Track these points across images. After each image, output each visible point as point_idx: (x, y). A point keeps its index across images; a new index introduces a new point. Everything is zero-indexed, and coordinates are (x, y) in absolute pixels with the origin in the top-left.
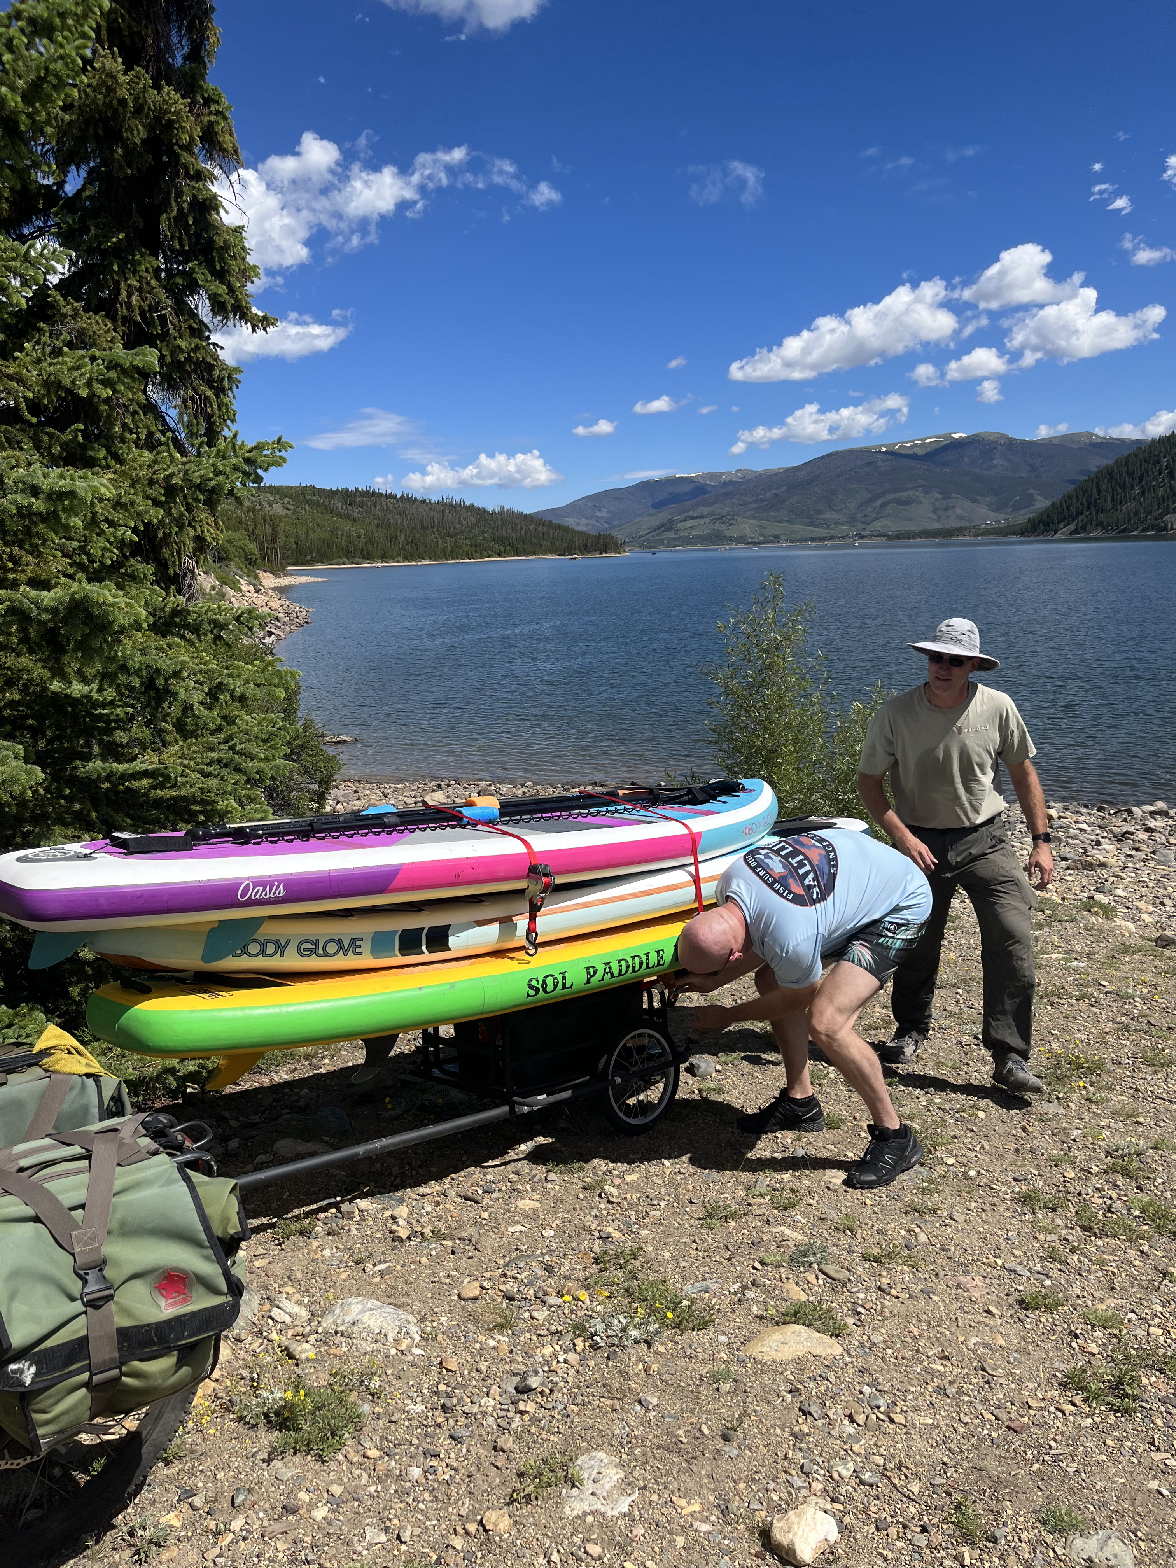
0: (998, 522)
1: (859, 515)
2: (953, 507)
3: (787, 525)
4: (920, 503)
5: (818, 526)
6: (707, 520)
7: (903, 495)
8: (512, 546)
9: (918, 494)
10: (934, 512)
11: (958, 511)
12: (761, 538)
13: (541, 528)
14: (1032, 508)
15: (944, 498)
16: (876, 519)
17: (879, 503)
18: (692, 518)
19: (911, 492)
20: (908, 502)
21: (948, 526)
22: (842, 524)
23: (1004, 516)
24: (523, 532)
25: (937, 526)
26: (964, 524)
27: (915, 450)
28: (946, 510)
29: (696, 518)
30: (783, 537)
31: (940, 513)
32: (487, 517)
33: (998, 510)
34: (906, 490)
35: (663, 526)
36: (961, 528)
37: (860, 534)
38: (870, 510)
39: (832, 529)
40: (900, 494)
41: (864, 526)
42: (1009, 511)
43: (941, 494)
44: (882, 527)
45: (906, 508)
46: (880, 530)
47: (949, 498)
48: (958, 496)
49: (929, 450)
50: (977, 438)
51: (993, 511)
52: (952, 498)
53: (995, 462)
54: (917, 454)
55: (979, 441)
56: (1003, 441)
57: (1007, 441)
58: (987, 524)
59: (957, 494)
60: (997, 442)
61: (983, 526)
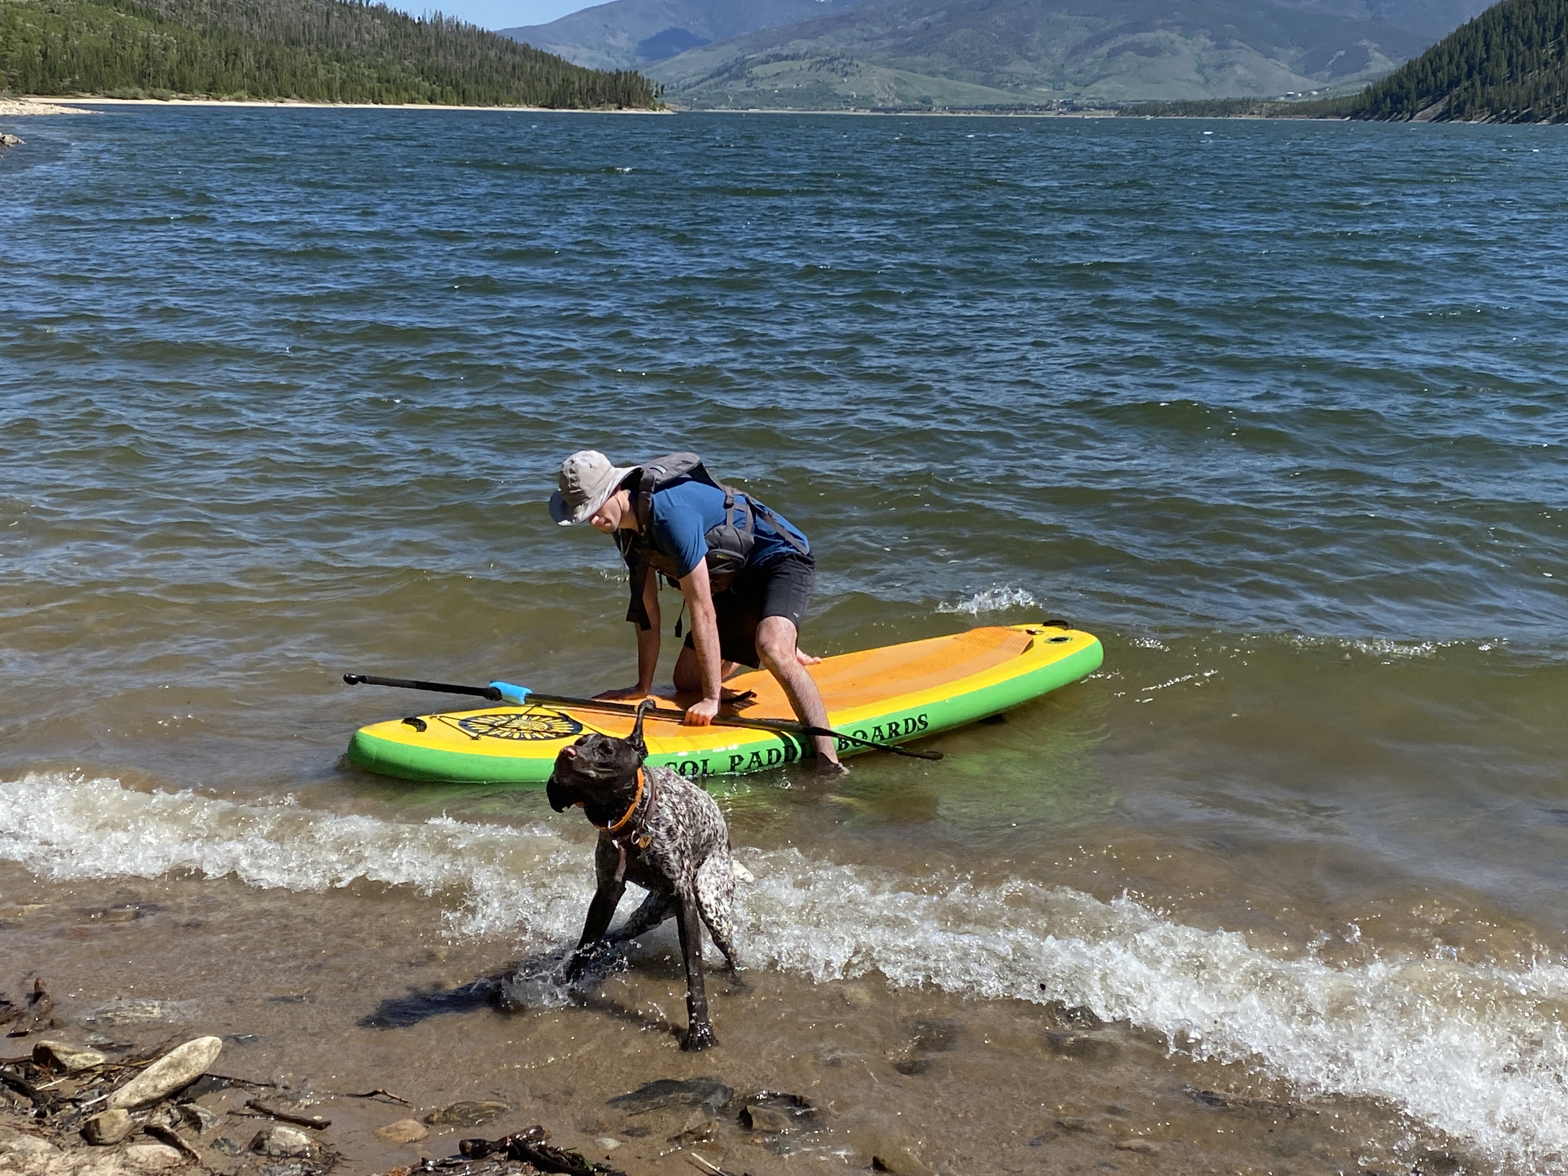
0: (1308, 94)
1: (1069, 70)
2: (1232, 64)
3: (944, 79)
4: (1175, 53)
5: (999, 85)
6: (806, 63)
7: (1147, 37)
8: (456, 86)
9: (1172, 36)
10: (1200, 70)
11: (1240, 70)
12: (898, 102)
13: (508, 57)
14: (1364, 73)
15: (1217, 47)
16: (1098, 78)
17: (1104, 50)
18: (778, 58)
19: (1160, 34)
20: (1154, 51)
21: (1221, 97)
22: (1039, 84)
23: (1318, 85)
24: (476, 62)
25: (1203, 95)
26: (1249, 94)
28: (1219, 67)
29: (786, 58)
30: (937, 102)
31: (1209, 72)
32: (410, 29)
33: (1307, 72)
34: (1153, 29)
35: (727, 69)
36: (1247, 99)
37: (1071, 103)
38: (1089, 60)
39: (1023, 92)
40: (1143, 35)
41: (1078, 89)
42: (1327, 74)
43: (1211, 39)
44: (1109, 92)
45: (1150, 59)
46: (1106, 97)
47: (1226, 48)
48: (1242, 44)
51: (1300, 73)
52: (1231, 47)
58: (1289, 96)
59: (1240, 40)
61: (1283, 99)
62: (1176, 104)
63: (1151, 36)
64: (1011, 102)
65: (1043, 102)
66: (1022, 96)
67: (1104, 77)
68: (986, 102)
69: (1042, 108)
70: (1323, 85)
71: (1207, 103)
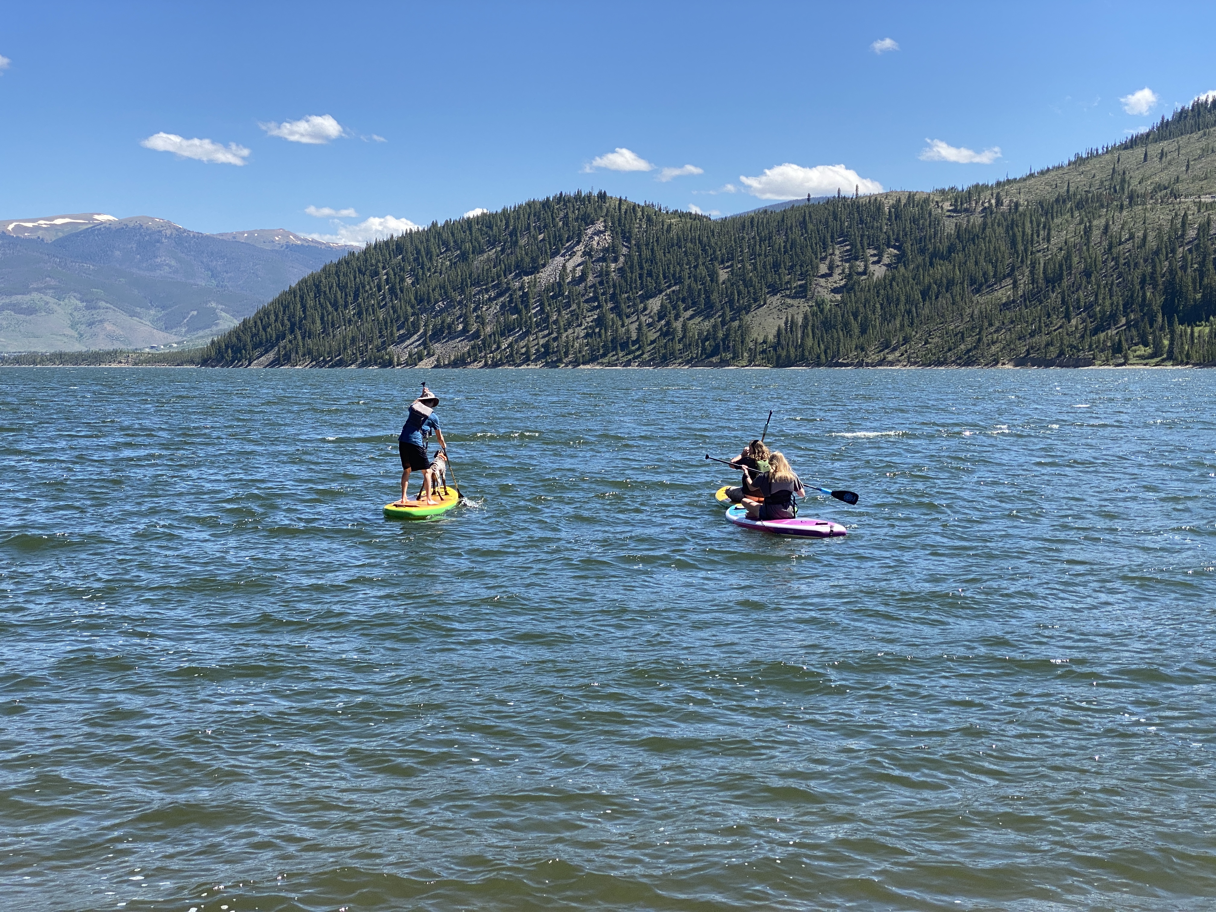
2: (101, 321)
4: (50, 312)
7: (24, 299)
10: (72, 327)
14: (215, 329)
19: (35, 295)
21: (94, 349)
23: (176, 339)
25: (77, 347)
27: (40, 233)
31: (82, 328)
33: (167, 328)
34: (29, 292)
36: (115, 352)
40: (19, 297)
42: (184, 330)
43: (81, 300)
45: (28, 318)
47: (95, 308)
48: (108, 305)
49: (61, 235)
50: (131, 225)
51: (161, 329)
52: (99, 308)
53: (159, 260)
54: (42, 240)
55: (134, 228)
56: (168, 232)
57: (175, 232)
58: (152, 347)
59: (107, 302)
60: (160, 232)
61: (147, 350)
62: (52, 355)
63: (27, 298)
70: (180, 339)
71: (80, 354)
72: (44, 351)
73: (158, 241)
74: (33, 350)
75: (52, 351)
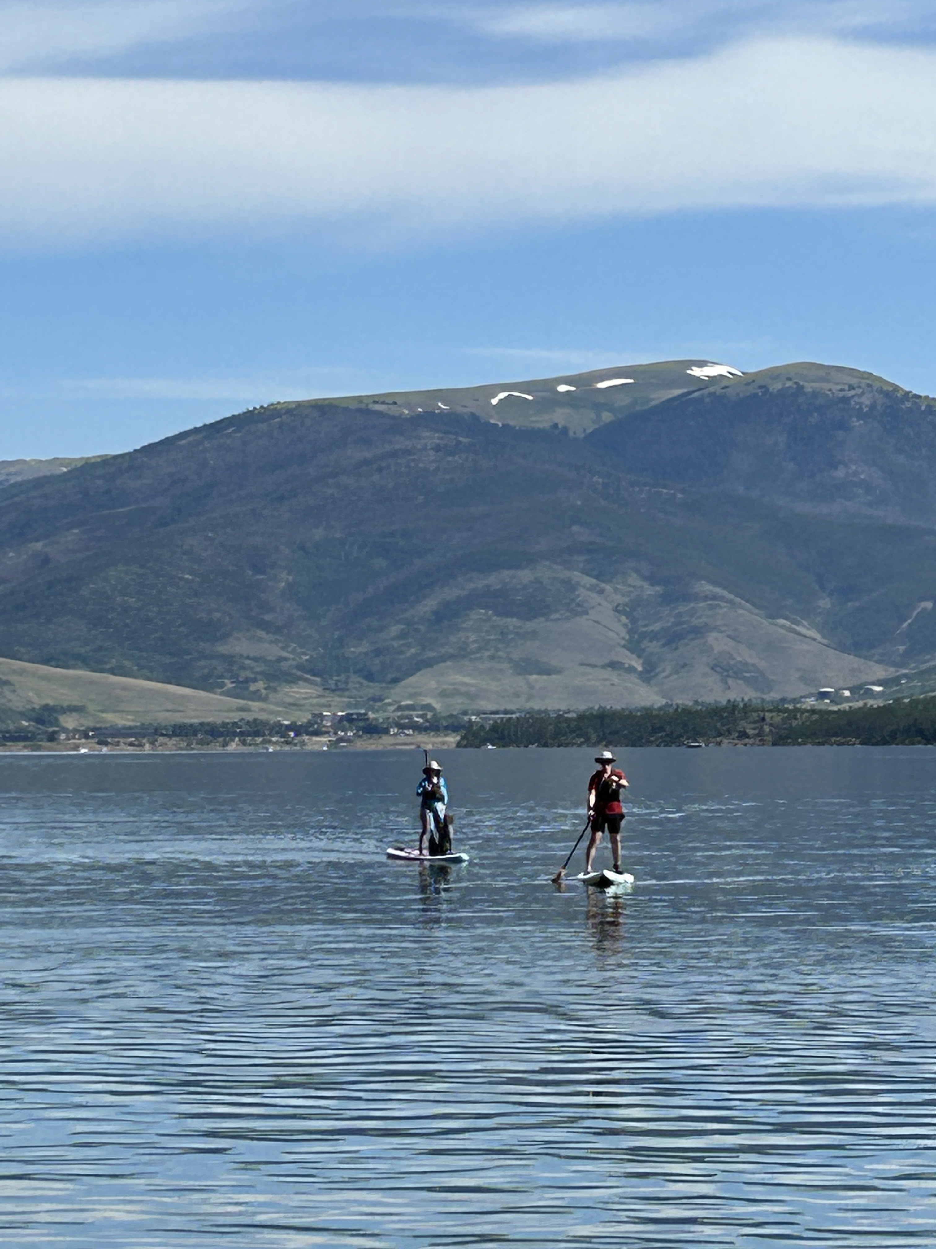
1: (356, 649)
2: (698, 632)
7: (519, 579)
9: (572, 576)
16: (419, 664)
19: (546, 571)
20: (534, 606)
21: (684, 700)
22: (293, 680)
23: (881, 672)
27: (560, 416)
28: (676, 638)
30: (70, 722)
31: (655, 650)
33: (859, 646)
34: (530, 560)
36: (732, 707)
37: (362, 718)
38: (395, 630)
39: (256, 696)
40: (506, 574)
41: (373, 689)
42: (902, 648)
43: (653, 580)
44: (444, 694)
45: (529, 626)
46: (437, 705)
47: (686, 598)
48: (718, 590)
49: (607, 417)
50: (776, 386)
51: (844, 649)
52: (696, 598)
53: (840, 473)
54: (565, 431)
55: (782, 393)
56: (866, 401)
57: (880, 400)
58: (825, 695)
59: (715, 583)
60: (845, 400)
61: (811, 702)
62: (582, 717)
63: (525, 575)
64: (235, 717)
65: (303, 718)
66: (255, 705)
67: (429, 664)
68: (179, 718)
69: (299, 730)
70: (891, 672)
71: (648, 714)
72: (563, 706)
73: (843, 426)
74: (537, 705)
75: (583, 707)
